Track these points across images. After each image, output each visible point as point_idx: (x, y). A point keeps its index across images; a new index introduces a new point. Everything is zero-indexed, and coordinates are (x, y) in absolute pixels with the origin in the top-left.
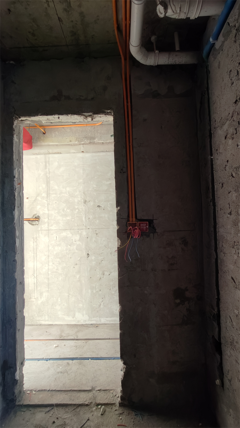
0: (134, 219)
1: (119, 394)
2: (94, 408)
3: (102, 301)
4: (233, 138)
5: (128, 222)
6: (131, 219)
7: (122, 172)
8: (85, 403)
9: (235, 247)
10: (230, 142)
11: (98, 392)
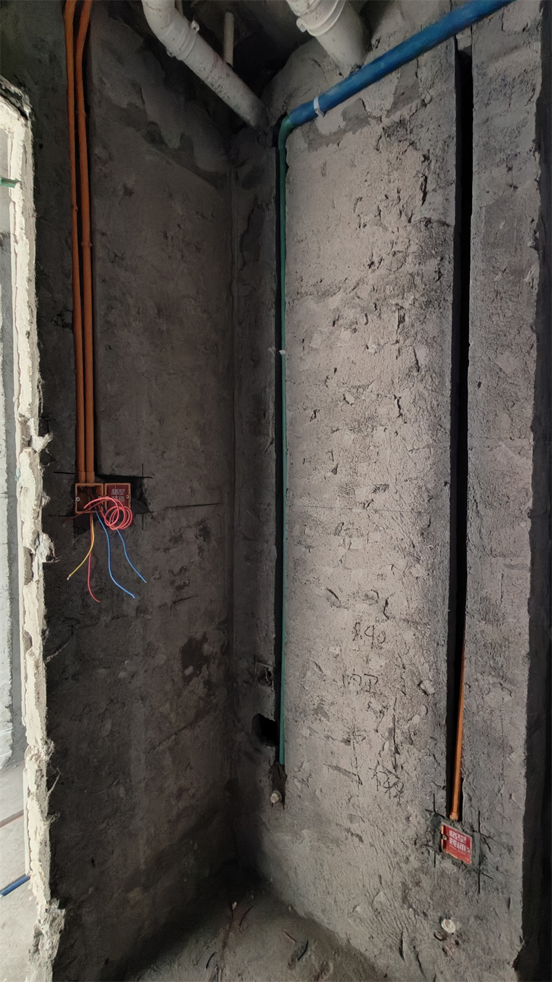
0: (92, 475)
4: (355, 330)
5: (77, 485)
6: (83, 474)
7: (60, 322)
9: (343, 533)
10: (345, 334)
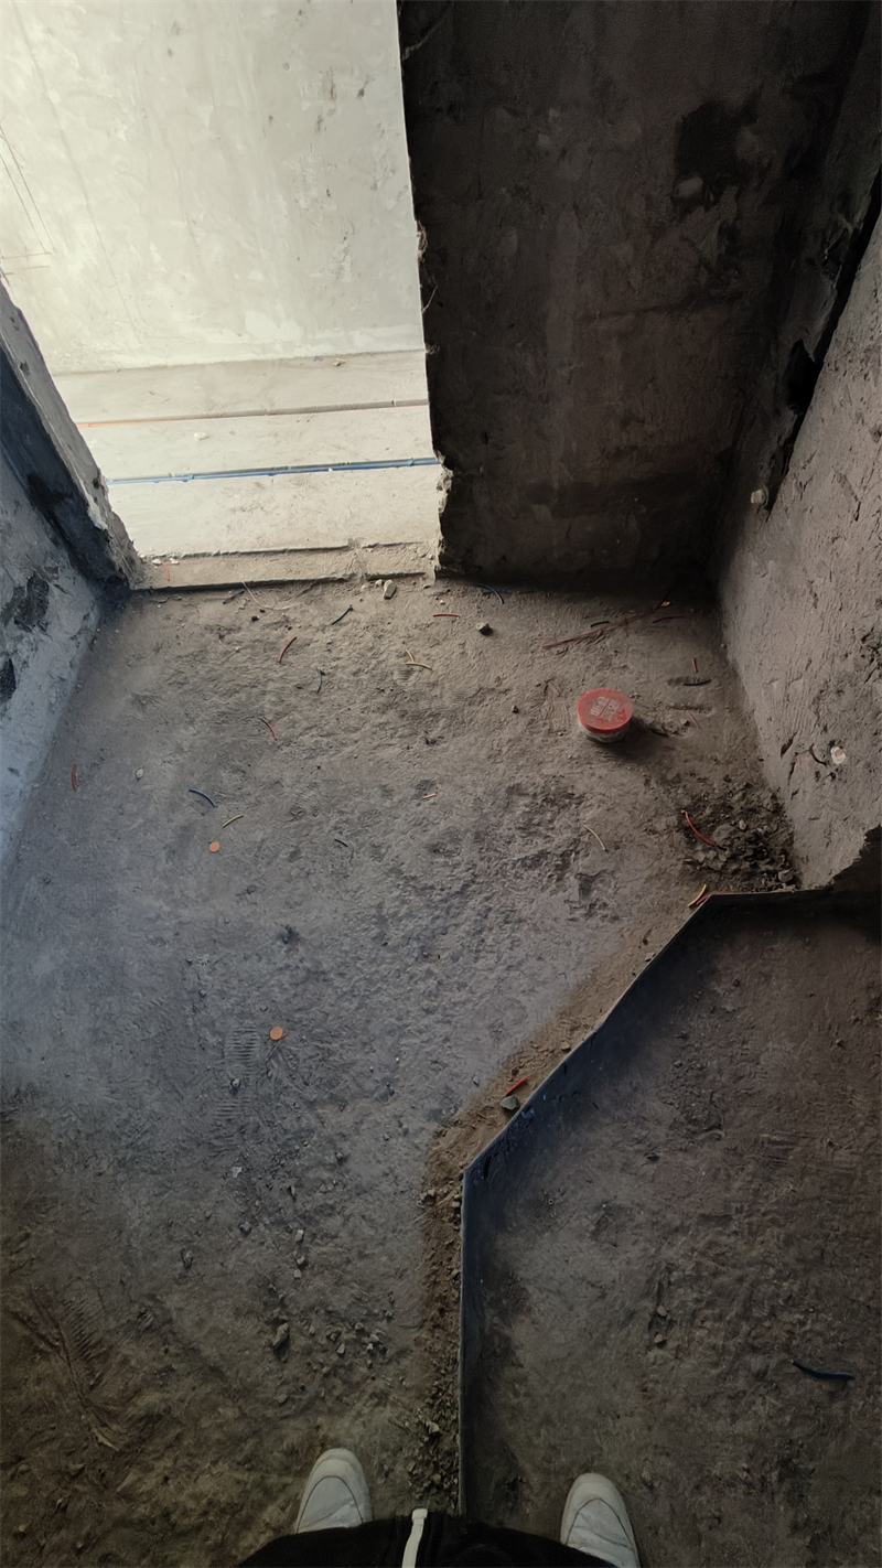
1: (436, 551)
2: (363, 587)
3: (346, 251)
8: (335, 575)
11: (370, 550)
